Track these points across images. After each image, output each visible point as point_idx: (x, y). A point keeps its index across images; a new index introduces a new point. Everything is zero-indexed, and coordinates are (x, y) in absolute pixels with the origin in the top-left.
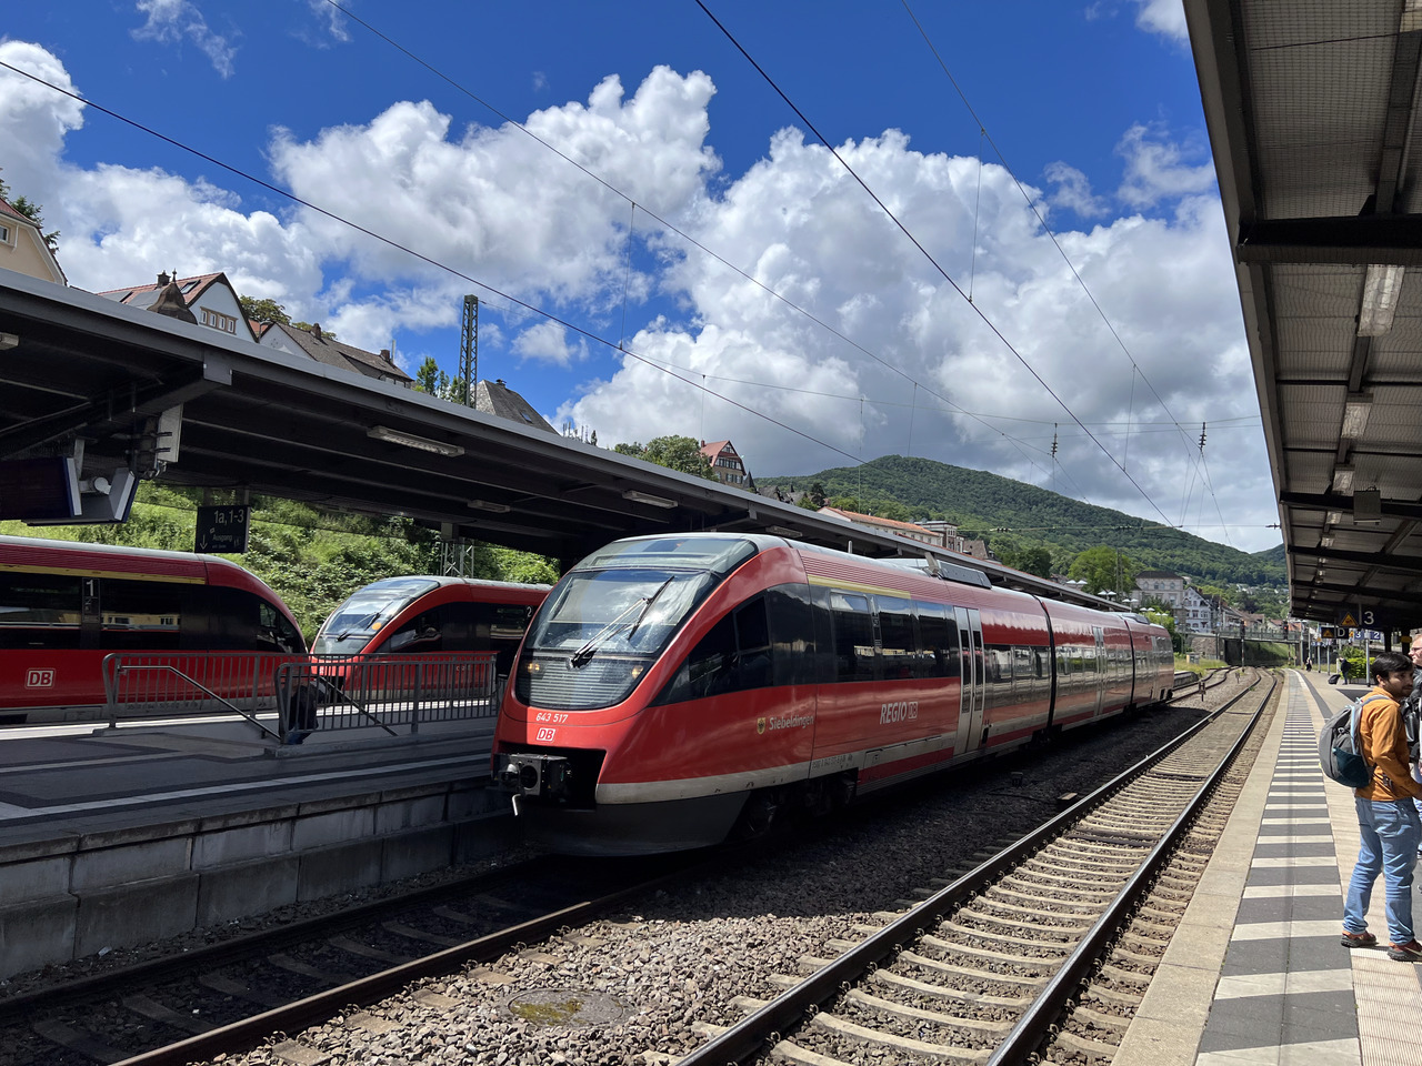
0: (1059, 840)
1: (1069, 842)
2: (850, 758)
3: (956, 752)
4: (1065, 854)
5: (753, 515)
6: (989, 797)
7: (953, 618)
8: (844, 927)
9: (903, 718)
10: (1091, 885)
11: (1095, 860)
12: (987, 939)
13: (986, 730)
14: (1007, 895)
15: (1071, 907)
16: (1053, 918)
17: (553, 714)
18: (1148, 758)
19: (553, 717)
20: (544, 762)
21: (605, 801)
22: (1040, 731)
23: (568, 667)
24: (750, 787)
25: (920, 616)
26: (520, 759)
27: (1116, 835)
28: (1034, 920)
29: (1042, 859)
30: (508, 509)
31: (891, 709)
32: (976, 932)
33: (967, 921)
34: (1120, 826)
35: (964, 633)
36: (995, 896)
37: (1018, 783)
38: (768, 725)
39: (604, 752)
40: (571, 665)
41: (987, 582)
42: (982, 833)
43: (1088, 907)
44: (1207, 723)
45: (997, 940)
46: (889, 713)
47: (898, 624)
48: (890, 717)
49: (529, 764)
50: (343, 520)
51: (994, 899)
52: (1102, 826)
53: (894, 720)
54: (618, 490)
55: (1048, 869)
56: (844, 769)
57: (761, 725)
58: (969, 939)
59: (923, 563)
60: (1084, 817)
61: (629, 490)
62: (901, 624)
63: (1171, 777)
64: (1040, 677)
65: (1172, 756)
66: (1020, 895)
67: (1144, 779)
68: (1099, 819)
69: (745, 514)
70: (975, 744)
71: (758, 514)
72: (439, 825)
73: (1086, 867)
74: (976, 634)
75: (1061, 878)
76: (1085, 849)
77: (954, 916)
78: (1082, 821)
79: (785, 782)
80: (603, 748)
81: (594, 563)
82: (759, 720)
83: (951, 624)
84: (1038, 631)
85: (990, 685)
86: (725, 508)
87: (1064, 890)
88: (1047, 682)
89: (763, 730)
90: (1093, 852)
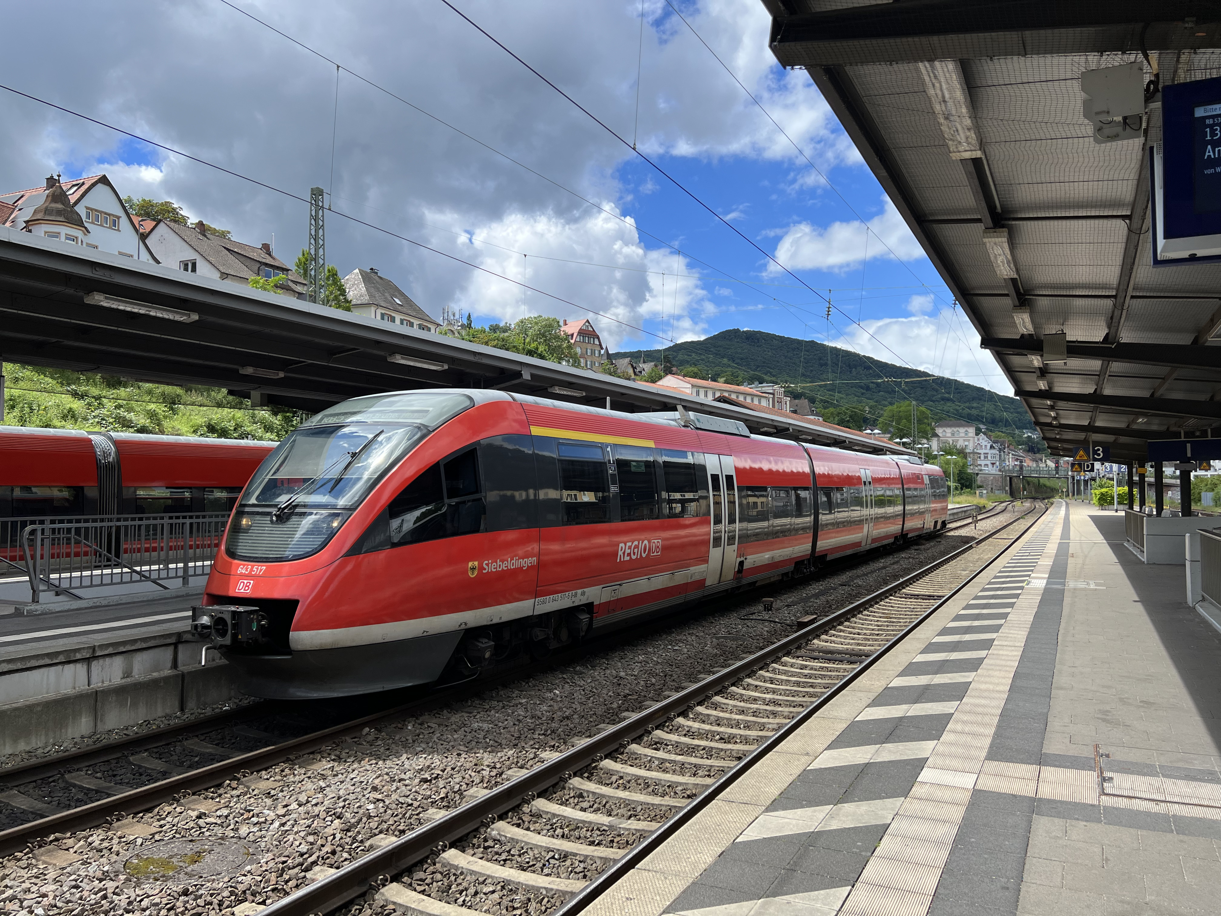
0: (785, 659)
1: (794, 661)
2: (583, 594)
3: (708, 583)
4: (785, 673)
5: (526, 375)
6: (739, 621)
7: (702, 462)
8: (532, 756)
9: (644, 555)
10: (793, 701)
11: (810, 678)
12: (666, 760)
13: (741, 563)
14: (708, 715)
15: (763, 724)
16: (741, 736)
17: (253, 567)
18: (901, 580)
19: (252, 570)
20: (234, 613)
21: (300, 647)
22: (804, 561)
23: (272, 521)
24: (463, 627)
25: (664, 462)
26: (213, 611)
27: (840, 652)
28: (721, 739)
29: (760, 678)
30: (281, 375)
31: (630, 548)
32: (661, 754)
33: (656, 744)
34: (849, 644)
35: (715, 478)
36: (698, 717)
37: (768, 608)
38: (481, 568)
39: (296, 602)
40: (274, 518)
41: (746, 432)
42: (716, 655)
43: (778, 724)
44: (971, 547)
45: (675, 761)
46: (628, 551)
47: (639, 470)
48: (629, 555)
49: (220, 615)
50: (209, 395)
51: (694, 720)
52: (833, 645)
53: (634, 557)
54: (382, 353)
55: (761, 687)
56: (576, 604)
57: (473, 569)
58: (650, 760)
59: (676, 415)
60: (818, 637)
61: (393, 353)
62: (643, 469)
63: (917, 596)
64: (799, 514)
65: (927, 579)
66: (722, 715)
67: (893, 600)
68: (833, 638)
69: (519, 374)
70: (729, 575)
71: (532, 375)
72: (167, 672)
73: (798, 684)
74: (729, 478)
75: (768, 696)
76: (806, 667)
77: (646, 739)
78: (815, 641)
79: (504, 619)
80: (296, 598)
81: (322, 419)
82: (470, 564)
83: (702, 468)
84: (798, 473)
85: (745, 525)
86: (502, 371)
87: (767, 708)
88: (809, 520)
89: (476, 573)
90: (812, 669)
